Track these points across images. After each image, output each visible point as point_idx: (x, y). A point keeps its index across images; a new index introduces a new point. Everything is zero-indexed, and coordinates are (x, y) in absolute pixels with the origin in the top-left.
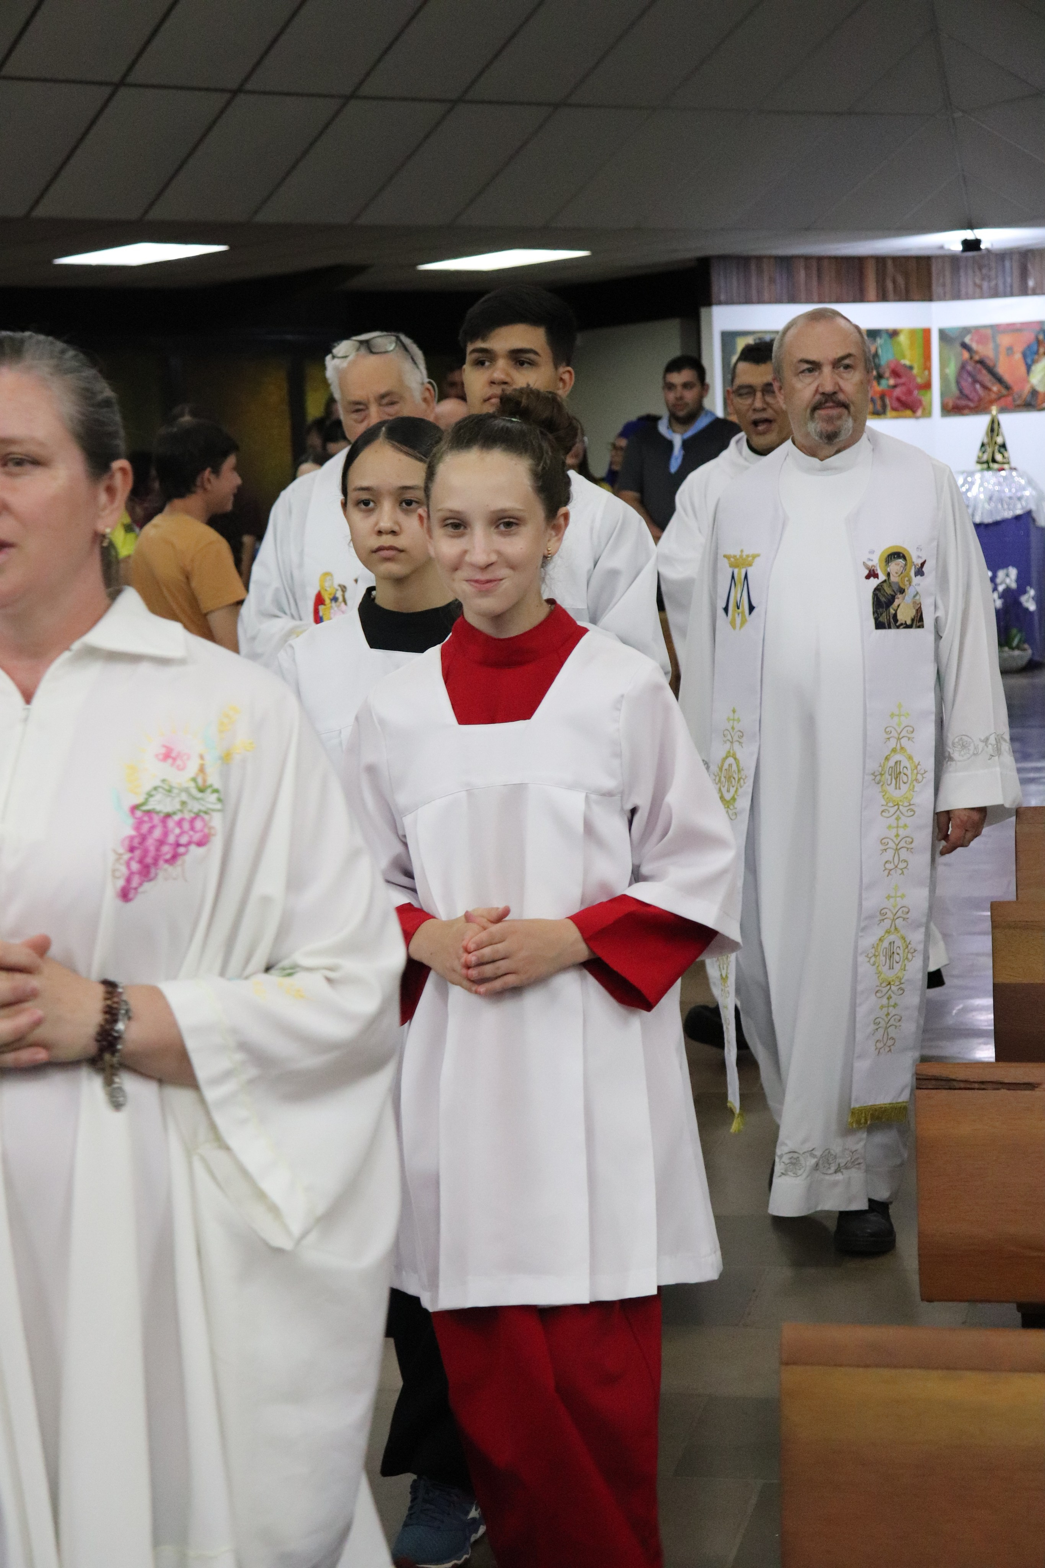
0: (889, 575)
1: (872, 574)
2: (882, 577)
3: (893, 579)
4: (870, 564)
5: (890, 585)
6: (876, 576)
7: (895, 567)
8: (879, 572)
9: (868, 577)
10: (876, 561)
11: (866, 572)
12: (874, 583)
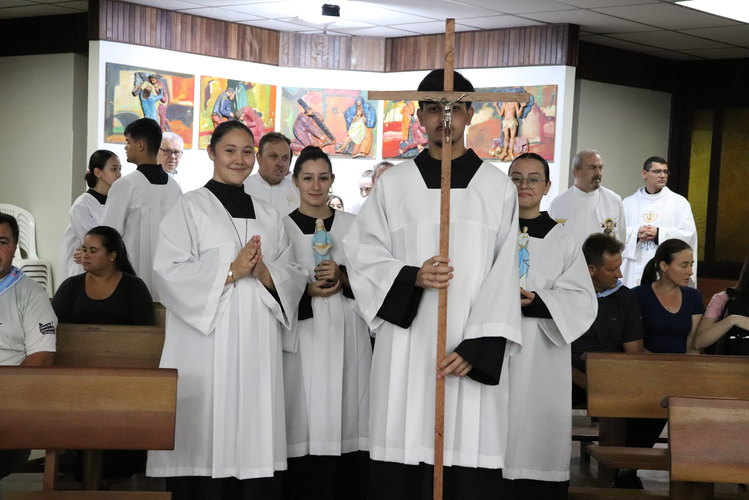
0: (608, 226)
1: (603, 226)
2: (606, 227)
3: (609, 227)
4: (602, 223)
5: (608, 229)
6: (604, 227)
7: (609, 224)
8: (605, 225)
9: (602, 227)
10: (604, 222)
11: (602, 226)
12: (604, 229)
